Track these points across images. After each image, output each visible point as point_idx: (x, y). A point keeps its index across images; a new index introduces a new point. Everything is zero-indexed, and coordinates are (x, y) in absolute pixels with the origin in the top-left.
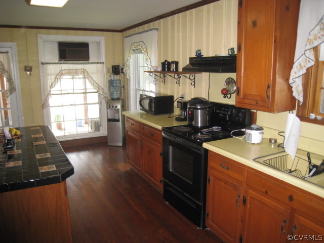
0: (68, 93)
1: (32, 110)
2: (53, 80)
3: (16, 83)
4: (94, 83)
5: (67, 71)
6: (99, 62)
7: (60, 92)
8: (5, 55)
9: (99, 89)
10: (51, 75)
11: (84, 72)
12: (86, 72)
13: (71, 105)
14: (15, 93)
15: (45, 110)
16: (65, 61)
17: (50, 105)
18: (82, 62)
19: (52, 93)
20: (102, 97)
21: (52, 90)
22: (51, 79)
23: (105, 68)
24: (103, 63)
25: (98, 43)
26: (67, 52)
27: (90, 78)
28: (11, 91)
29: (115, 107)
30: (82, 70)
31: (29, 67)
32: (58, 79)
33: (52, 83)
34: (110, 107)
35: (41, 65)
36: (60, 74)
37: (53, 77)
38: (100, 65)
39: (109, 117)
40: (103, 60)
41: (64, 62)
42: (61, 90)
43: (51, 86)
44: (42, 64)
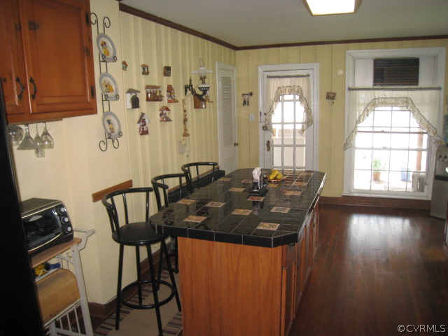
0: (383, 132)
1: (331, 150)
2: (362, 112)
3: (315, 114)
4: (421, 119)
5: (383, 100)
6: (434, 86)
7: (371, 129)
8: (305, 79)
9: (429, 129)
10: (359, 105)
11: (407, 102)
12: (410, 102)
13: (385, 148)
14: (311, 127)
15: (347, 151)
16: (381, 85)
17: (357, 146)
18: (405, 87)
19: (359, 129)
20: (434, 141)
21: (359, 125)
22: (359, 111)
23: (442, 96)
24: (439, 89)
25: (435, 58)
26: (385, 72)
27: (416, 111)
28: (308, 124)
29: (443, 157)
30: (405, 100)
31: (332, 93)
32: (368, 111)
33: (360, 116)
34: (440, 157)
35: (347, 92)
36: (373, 104)
37: (362, 108)
38: (434, 92)
39: (438, 173)
40: (441, 83)
41: (380, 87)
42: (373, 127)
43: (358, 121)
44: (349, 89)
